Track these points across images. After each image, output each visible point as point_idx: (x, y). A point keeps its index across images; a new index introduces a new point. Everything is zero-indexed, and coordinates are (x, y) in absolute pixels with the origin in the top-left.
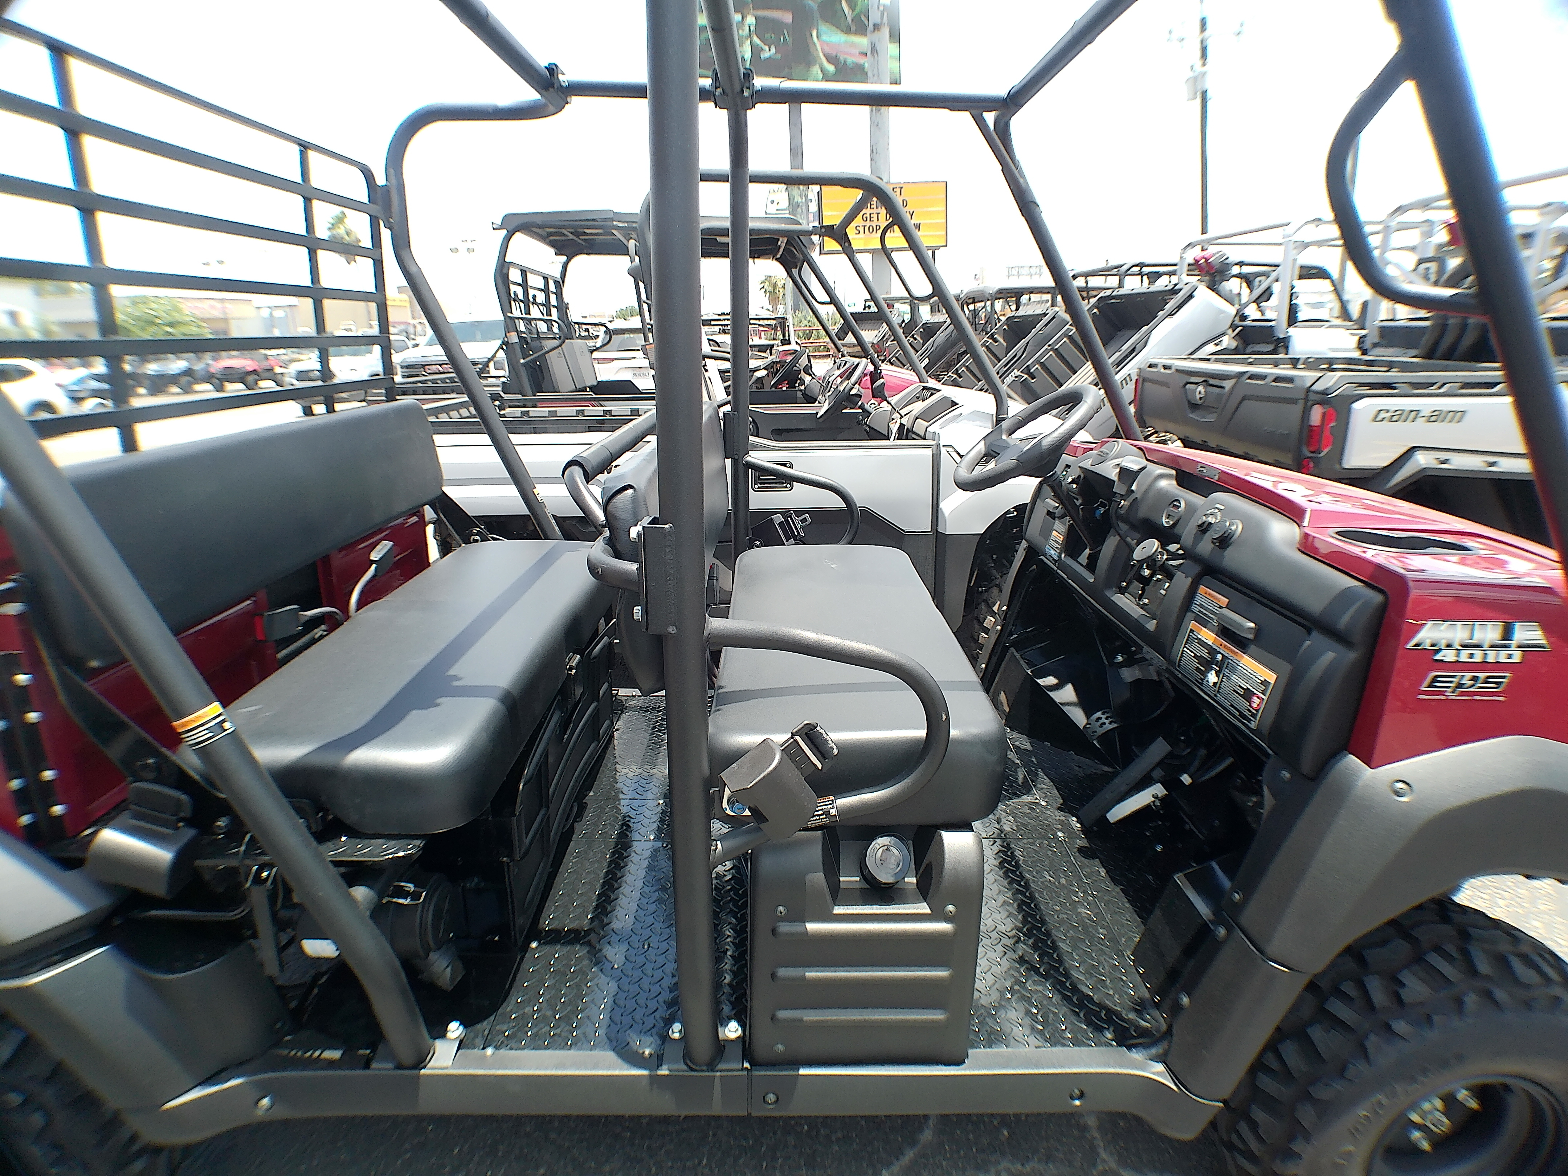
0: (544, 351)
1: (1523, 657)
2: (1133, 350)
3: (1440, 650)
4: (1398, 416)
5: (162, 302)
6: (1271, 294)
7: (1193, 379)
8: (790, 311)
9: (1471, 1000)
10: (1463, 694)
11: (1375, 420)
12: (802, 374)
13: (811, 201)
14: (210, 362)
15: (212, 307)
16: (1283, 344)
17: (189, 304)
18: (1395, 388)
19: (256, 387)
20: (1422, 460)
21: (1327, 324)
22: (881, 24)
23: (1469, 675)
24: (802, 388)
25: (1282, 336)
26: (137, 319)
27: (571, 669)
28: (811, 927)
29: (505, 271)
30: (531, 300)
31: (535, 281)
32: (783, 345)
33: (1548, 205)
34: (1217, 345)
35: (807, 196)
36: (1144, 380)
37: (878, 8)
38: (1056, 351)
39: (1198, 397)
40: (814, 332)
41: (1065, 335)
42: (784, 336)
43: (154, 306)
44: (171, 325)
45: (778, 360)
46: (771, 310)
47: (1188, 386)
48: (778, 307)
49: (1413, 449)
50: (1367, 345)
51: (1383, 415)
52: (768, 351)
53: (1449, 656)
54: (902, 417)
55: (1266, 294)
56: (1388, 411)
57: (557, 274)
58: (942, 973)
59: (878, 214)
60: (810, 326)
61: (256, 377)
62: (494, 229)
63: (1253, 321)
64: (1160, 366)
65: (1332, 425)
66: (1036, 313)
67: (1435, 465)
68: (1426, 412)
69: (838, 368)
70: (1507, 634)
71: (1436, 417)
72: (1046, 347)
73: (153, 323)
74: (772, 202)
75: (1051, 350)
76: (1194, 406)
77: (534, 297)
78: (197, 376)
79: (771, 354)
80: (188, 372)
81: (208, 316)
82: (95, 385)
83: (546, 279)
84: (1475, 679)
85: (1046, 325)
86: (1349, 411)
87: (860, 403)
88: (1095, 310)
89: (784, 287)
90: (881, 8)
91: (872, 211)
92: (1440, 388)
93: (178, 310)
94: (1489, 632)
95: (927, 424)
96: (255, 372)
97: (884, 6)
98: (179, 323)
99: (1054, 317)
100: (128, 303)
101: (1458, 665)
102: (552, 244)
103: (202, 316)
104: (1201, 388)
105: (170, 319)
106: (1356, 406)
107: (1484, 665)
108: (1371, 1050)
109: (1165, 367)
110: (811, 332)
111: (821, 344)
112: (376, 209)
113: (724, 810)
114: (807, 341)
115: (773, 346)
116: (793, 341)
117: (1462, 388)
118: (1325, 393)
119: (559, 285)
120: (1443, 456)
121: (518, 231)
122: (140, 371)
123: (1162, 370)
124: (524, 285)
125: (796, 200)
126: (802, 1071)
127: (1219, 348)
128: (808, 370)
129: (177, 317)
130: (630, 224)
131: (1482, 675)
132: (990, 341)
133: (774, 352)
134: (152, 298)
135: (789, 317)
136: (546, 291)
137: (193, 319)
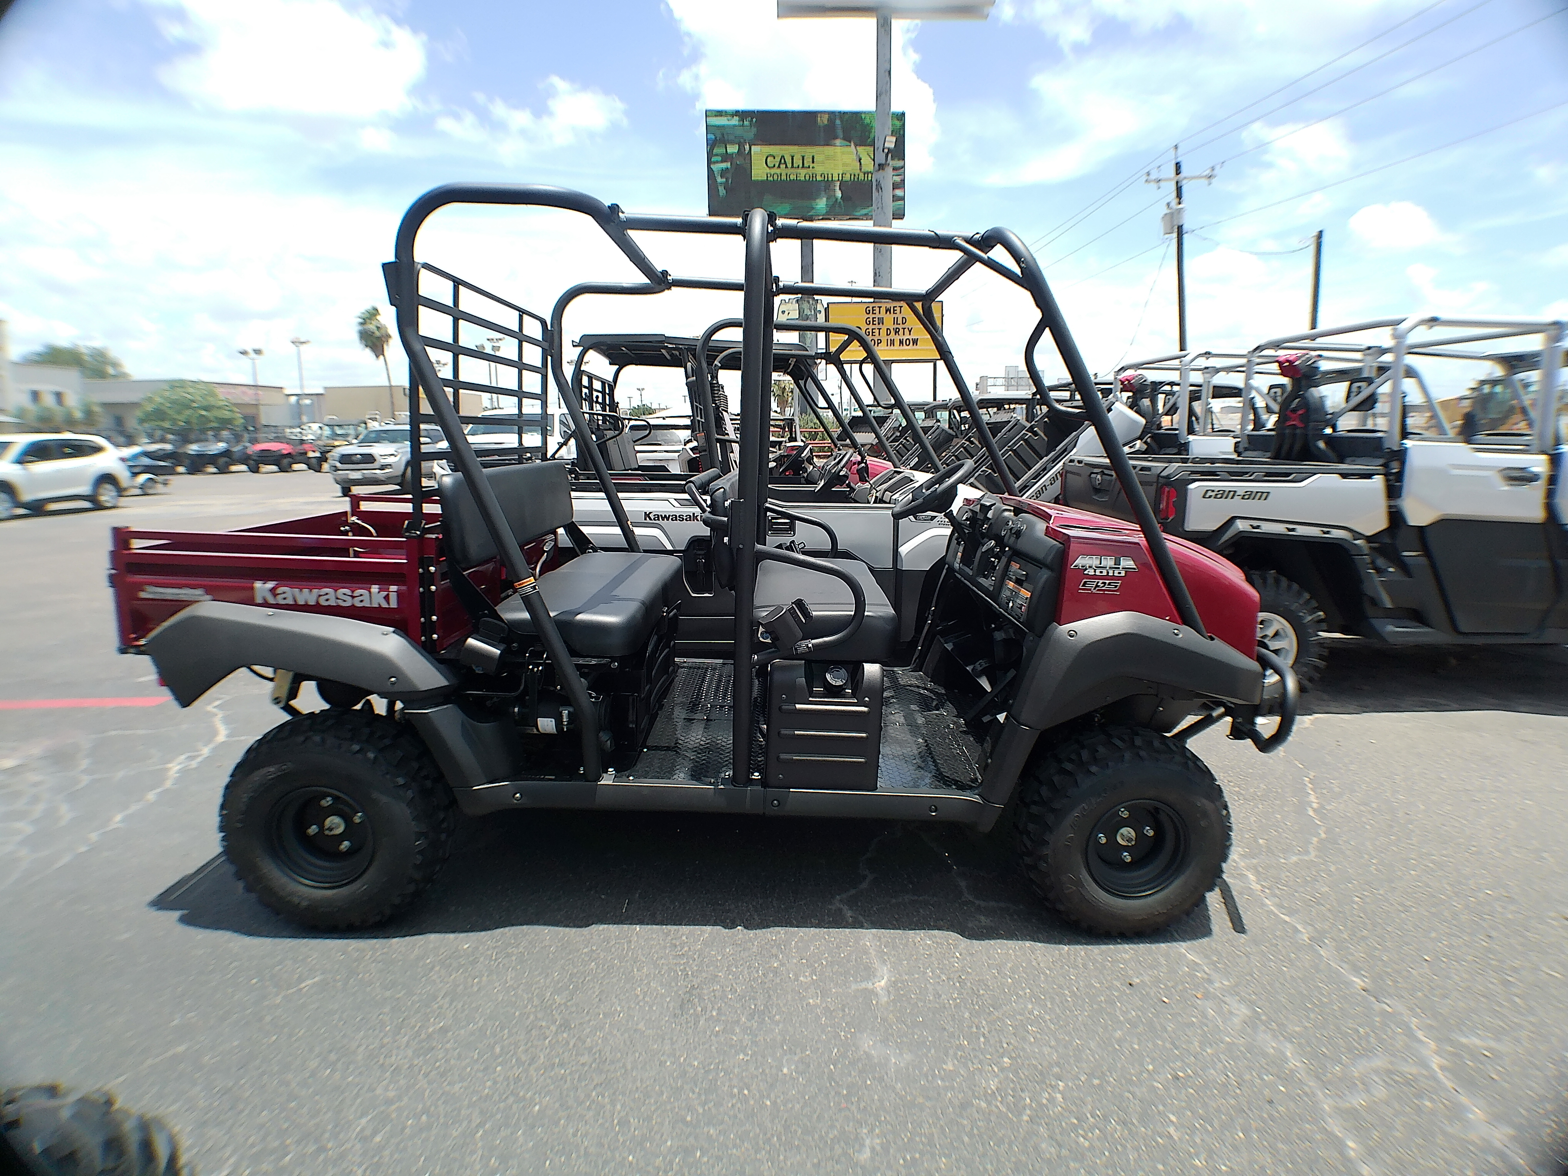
0: (606, 439)
1: (1126, 574)
2: (1065, 450)
3: (1086, 569)
4: (1222, 494)
5: (198, 386)
6: (1177, 409)
7: (1096, 470)
8: (797, 413)
9: (1127, 755)
10: (1098, 590)
11: (1204, 497)
12: (806, 464)
13: (820, 312)
14: (248, 444)
15: (244, 393)
16: (1184, 448)
17: (222, 390)
18: (1218, 475)
19: (289, 470)
20: (1241, 526)
21: (1232, 434)
22: (886, 164)
23: (1101, 581)
24: (805, 475)
25: (1183, 442)
26: (174, 402)
27: (664, 612)
28: (798, 706)
29: (580, 377)
30: (595, 399)
31: (597, 385)
32: (790, 442)
33: (1369, 348)
34: (1131, 447)
35: (815, 309)
36: (1067, 472)
37: (883, 151)
38: (1015, 451)
39: (1097, 482)
40: (820, 433)
41: (1022, 438)
42: (791, 434)
43: (191, 390)
44: (206, 409)
45: (786, 454)
46: (779, 411)
47: (1093, 476)
48: (786, 409)
49: (1233, 519)
50: (1241, 449)
51: (1210, 493)
52: (777, 447)
53: (1092, 572)
54: (877, 492)
55: (1173, 410)
56: (1213, 491)
57: (610, 379)
58: (864, 735)
59: (880, 329)
60: (815, 428)
61: (290, 460)
62: (574, 346)
63: (1166, 430)
64: (1076, 461)
65: (1174, 500)
66: (1003, 420)
67: (1250, 529)
68: (1241, 492)
69: (835, 460)
70: (1117, 562)
71: (1249, 495)
72: (1006, 448)
73: (189, 407)
74: (783, 312)
75: (1010, 450)
76: (1097, 491)
77: (597, 397)
78: (236, 457)
79: (780, 449)
80: (226, 453)
81: (240, 402)
82: (147, 461)
83: (603, 383)
84: (1105, 583)
85: (1009, 431)
86: (1186, 490)
87: (847, 482)
88: (1046, 419)
89: (792, 392)
90: (886, 151)
91: (874, 327)
92: (1250, 476)
93: (213, 395)
94: (1109, 562)
95: (891, 494)
96: (289, 455)
97: (889, 149)
98: (213, 406)
99: (1016, 424)
100: (167, 388)
101: (1095, 577)
102: (608, 356)
103: (234, 401)
104: (1099, 477)
105: (205, 403)
106: (1192, 486)
107: (1107, 577)
108: (1079, 781)
109: (1080, 462)
110: (816, 433)
111: (826, 445)
112: (546, 345)
113: (758, 638)
114: (812, 442)
115: (781, 442)
116: (798, 438)
117: (1265, 476)
118: (1168, 477)
119: (612, 389)
120: (1255, 523)
121: (591, 348)
122: (180, 451)
123: (1077, 464)
124: (590, 387)
125: (805, 313)
126: (791, 790)
127: (1133, 450)
128: (810, 460)
129: (212, 401)
130: (678, 346)
131: (1107, 582)
132: (968, 443)
133: (782, 447)
134: (190, 383)
135: (796, 419)
136: (603, 392)
137: (227, 404)
